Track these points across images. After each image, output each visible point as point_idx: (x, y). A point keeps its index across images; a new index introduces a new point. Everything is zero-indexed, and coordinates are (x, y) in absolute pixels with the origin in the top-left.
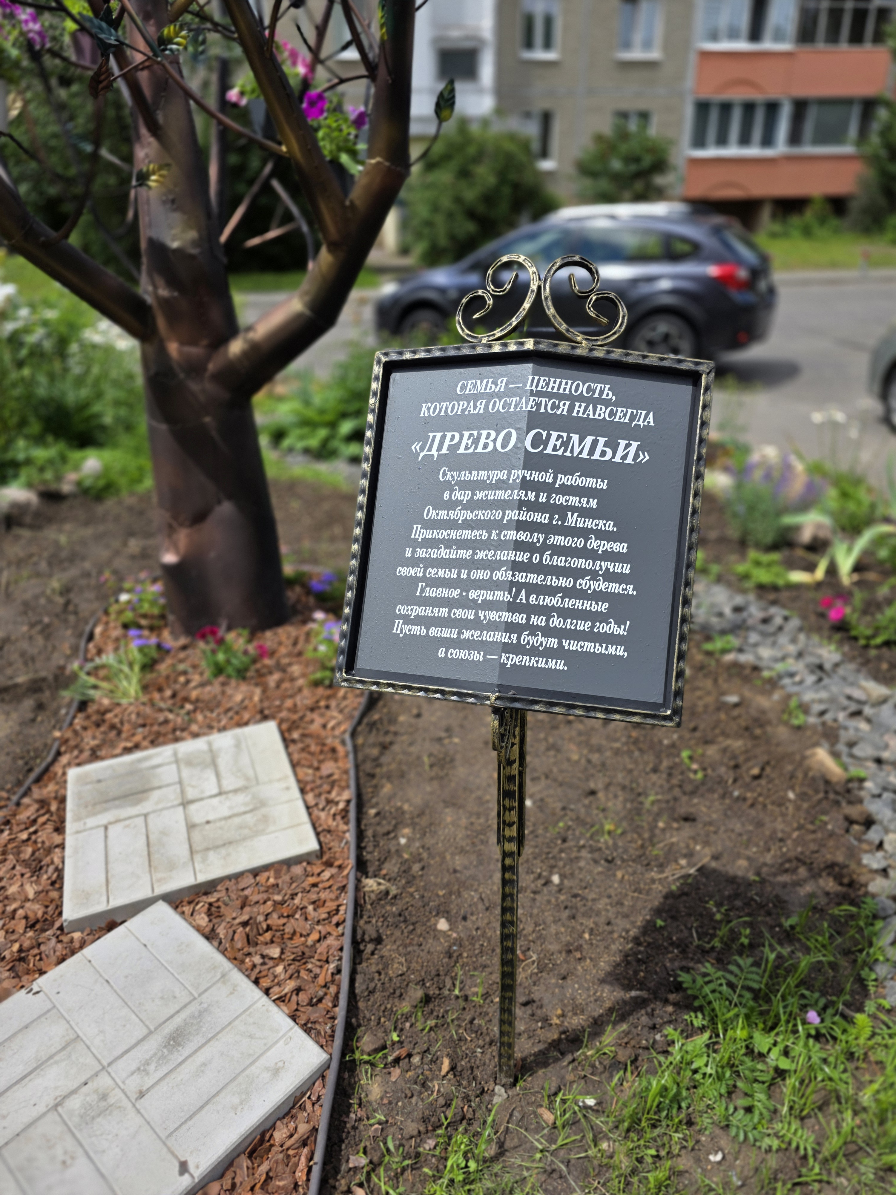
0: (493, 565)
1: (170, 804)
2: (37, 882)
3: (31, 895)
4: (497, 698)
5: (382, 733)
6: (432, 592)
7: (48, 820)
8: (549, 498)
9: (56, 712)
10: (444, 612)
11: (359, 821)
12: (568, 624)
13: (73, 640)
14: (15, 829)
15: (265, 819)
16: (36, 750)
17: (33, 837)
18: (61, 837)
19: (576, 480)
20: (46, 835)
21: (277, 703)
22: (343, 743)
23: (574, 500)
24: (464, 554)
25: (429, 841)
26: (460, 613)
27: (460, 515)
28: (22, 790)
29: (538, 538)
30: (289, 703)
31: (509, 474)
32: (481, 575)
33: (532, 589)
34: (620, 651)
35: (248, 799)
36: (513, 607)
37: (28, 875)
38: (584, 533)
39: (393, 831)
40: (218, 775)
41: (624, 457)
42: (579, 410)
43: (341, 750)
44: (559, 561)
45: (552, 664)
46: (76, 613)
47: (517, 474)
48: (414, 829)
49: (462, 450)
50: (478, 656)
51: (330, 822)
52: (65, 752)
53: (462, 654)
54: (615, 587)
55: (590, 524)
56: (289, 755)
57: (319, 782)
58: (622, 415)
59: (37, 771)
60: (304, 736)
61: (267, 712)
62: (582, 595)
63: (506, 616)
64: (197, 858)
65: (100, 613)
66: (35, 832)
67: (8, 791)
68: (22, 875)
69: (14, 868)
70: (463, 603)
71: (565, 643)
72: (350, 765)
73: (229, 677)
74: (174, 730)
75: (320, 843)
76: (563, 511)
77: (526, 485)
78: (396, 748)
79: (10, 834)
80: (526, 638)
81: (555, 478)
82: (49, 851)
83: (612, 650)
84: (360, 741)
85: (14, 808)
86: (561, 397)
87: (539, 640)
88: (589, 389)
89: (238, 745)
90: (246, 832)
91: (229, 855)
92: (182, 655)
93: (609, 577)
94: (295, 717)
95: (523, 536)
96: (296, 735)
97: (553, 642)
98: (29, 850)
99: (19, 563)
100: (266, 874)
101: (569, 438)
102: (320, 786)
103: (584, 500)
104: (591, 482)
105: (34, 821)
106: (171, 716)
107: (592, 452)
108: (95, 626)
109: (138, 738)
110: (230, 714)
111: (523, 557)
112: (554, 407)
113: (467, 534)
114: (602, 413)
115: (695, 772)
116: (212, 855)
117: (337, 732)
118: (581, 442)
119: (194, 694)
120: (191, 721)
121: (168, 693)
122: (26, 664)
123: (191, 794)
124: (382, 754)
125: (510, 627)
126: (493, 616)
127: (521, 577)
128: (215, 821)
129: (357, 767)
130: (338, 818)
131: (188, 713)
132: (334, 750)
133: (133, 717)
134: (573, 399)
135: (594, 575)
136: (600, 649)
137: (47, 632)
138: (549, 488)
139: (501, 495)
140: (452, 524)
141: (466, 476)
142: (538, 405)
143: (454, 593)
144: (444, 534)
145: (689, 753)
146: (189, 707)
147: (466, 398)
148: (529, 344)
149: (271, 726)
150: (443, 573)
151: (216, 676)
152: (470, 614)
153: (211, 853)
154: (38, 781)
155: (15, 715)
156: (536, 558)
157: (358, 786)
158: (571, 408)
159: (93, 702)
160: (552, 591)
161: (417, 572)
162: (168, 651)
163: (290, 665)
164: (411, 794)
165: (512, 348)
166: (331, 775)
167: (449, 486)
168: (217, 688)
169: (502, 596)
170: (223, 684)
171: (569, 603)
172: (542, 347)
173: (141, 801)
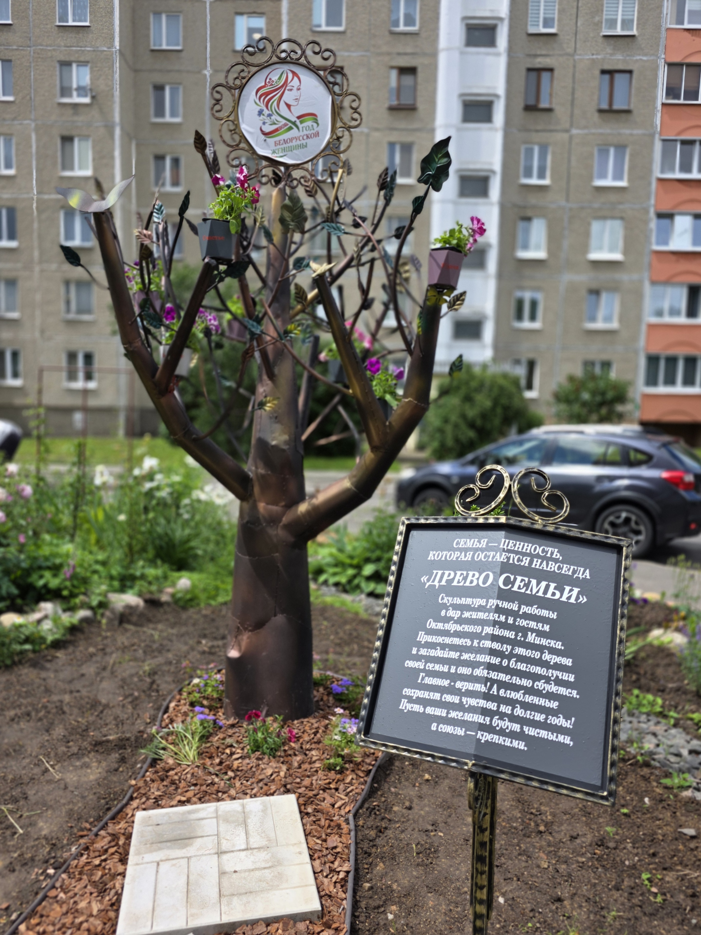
0: (474, 665)
1: (208, 852)
2: (101, 901)
3: (95, 912)
4: (473, 765)
5: (379, 817)
6: (429, 681)
7: (116, 851)
8: (515, 621)
9: (133, 765)
10: (437, 696)
11: (355, 892)
12: (528, 715)
13: (152, 712)
14: (92, 854)
15: (280, 876)
16: (115, 793)
17: (103, 864)
18: (123, 867)
19: (534, 610)
20: (113, 864)
21: (298, 780)
22: (347, 821)
23: (533, 624)
24: (454, 655)
25: (413, 921)
26: (449, 698)
27: (452, 627)
28: (102, 824)
29: (507, 648)
30: (307, 782)
31: (487, 602)
32: (465, 671)
33: (502, 685)
34: (567, 740)
35: (268, 857)
36: (487, 697)
37: (95, 894)
38: (541, 648)
39: (382, 906)
40: (247, 833)
41: (569, 598)
42: (536, 564)
43: (344, 826)
44: (522, 667)
45: (515, 744)
46: (157, 691)
47: (493, 602)
48: (400, 907)
49: (455, 583)
50: (460, 732)
51: (331, 888)
52: (136, 798)
53: (448, 729)
54: (563, 691)
55: (544, 642)
56: (303, 825)
57: (325, 852)
58: (566, 570)
59: (114, 810)
60: (316, 811)
61: (288, 786)
62: (538, 693)
63: (482, 703)
64: (224, 900)
65: (175, 692)
66: (105, 860)
67: (91, 823)
68: (91, 894)
69: (85, 887)
70: (452, 691)
71: (526, 729)
72: (351, 841)
73: (264, 753)
74: (218, 791)
75: (322, 905)
76: (525, 631)
77: (498, 610)
78: (389, 833)
79: (87, 858)
80: (496, 721)
81: (519, 608)
82: (114, 876)
83: (561, 738)
84: (361, 823)
85: (93, 837)
86: (524, 554)
87: (505, 724)
88: (543, 551)
89: (264, 811)
90: (264, 885)
91: (248, 902)
92: (230, 732)
93: (559, 682)
94: (311, 794)
95: (496, 646)
96: (310, 810)
97: (516, 727)
98: (100, 873)
99: (124, 649)
100: (276, 925)
101: (529, 582)
102: (326, 856)
103: (540, 625)
104: (545, 613)
105: (106, 851)
106: (216, 780)
107: (545, 592)
108: (170, 702)
109: (190, 794)
110: (261, 784)
111: (495, 661)
112: (519, 560)
113: (456, 641)
114: (553, 567)
115: (655, 895)
117: (343, 812)
118: (538, 584)
119: (236, 764)
120: (231, 786)
121: (217, 761)
122: (117, 725)
123: (225, 845)
124: (378, 836)
125: (485, 712)
126: (473, 702)
127: (493, 675)
128: (241, 871)
129: (357, 843)
130: (338, 886)
131: (229, 780)
132: (339, 826)
133: (189, 776)
134: (532, 556)
135: (548, 680)
136: (552, 737)
137: (135, 702)
138: (515, 614)
139: (481, 615)
140: (446, 633)
141: (457, 601)
142: (508, 558)
143: (446, 683)
144: (440, 639)
145: (649, 876)
146: (231, 774)
147: (461, 550)
148: (503, 520)
149: (292, 798)
150: (438, 667)
151: (253, 752)
152: (456, 699)
153: (235, 899)
154: (113, 818)
155: (104, 764)
156: (505, 663)
157: (356, 860)
158: (531, 562)
159: (161, 760)
160: (516, 688)
161: (420, 665)
162: (221, 728)
163: (310, 750)
164: (399, 875)
165: (492, 521)
166: (335, 847)
167: (445, 607)
168: (253, 762)
169: (480, 688)
170: (258, 759)
171: (529, 699)
172: (512, 522)
173: (186, 846)
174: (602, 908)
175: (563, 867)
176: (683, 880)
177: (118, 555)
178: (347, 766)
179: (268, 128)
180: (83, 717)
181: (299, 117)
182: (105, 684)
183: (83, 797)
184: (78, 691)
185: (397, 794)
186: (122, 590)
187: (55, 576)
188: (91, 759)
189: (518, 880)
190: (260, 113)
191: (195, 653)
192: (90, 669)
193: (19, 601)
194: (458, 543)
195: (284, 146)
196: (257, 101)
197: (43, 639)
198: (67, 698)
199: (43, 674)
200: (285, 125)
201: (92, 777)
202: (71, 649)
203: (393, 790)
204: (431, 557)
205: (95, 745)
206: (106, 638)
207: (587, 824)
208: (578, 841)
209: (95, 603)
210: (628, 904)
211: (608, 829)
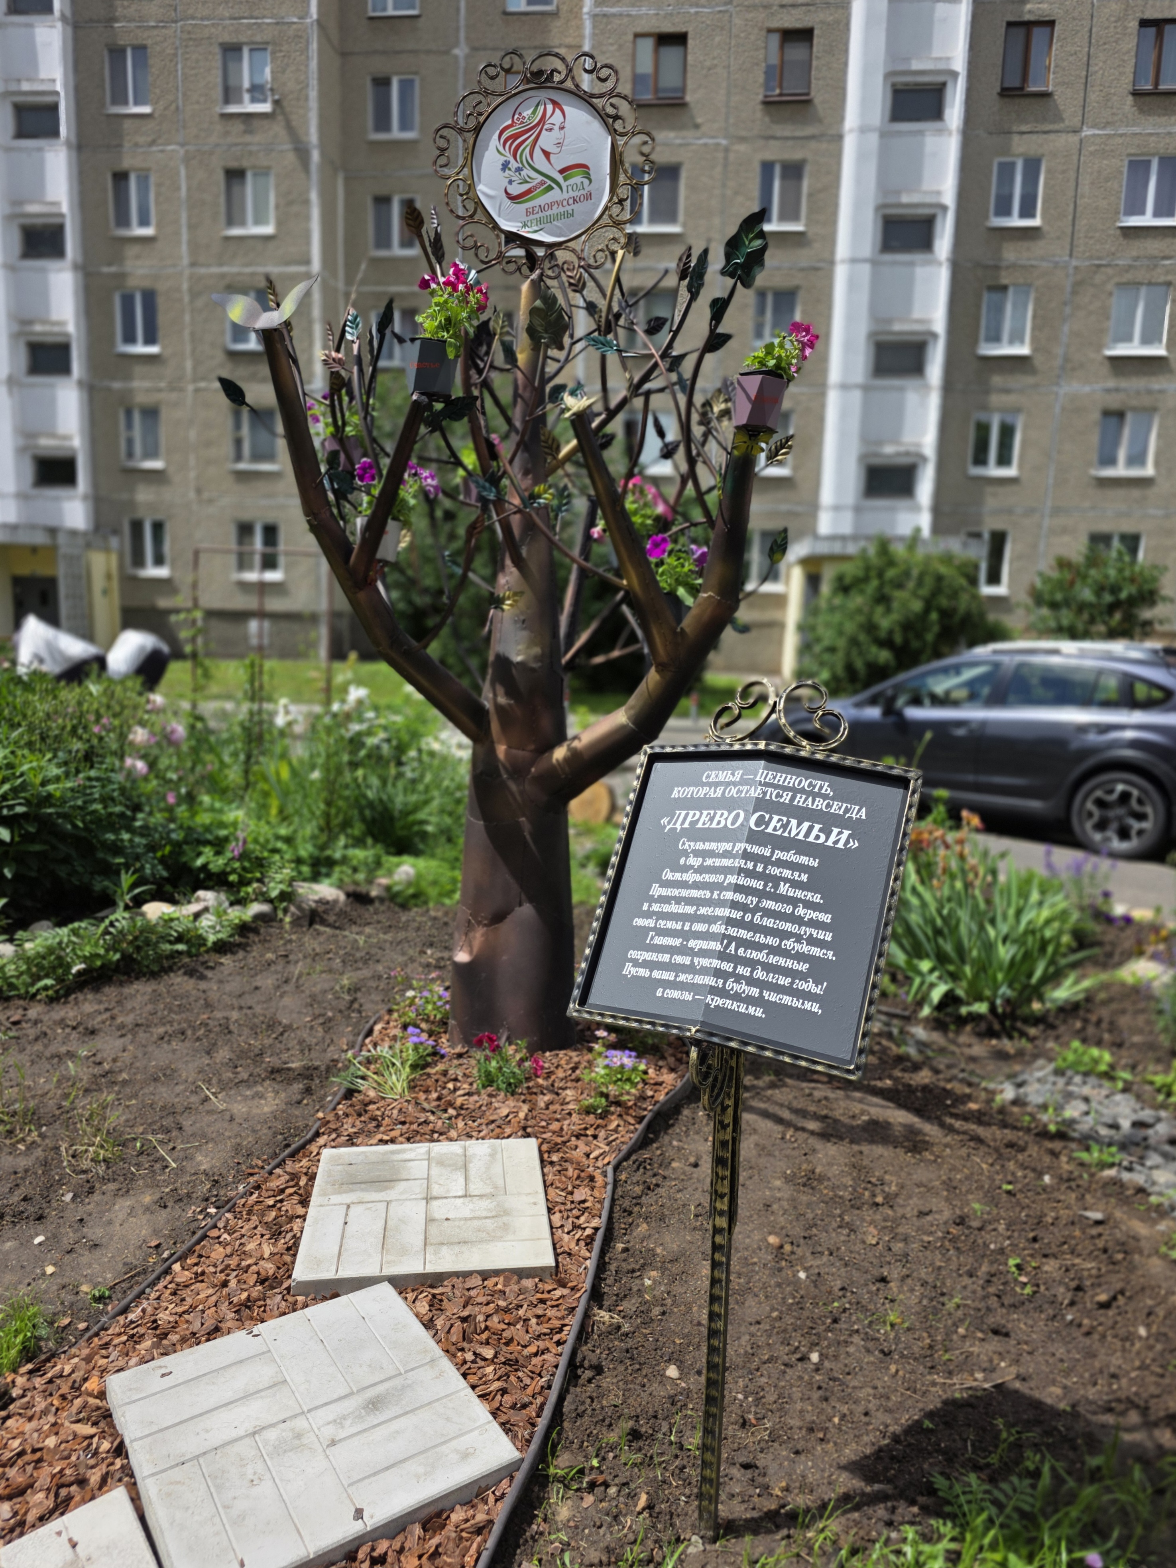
0: (710, 920)
1: (413, 1196)
2: (274, 1245)
3: (266, 1255)
4: (697, 1031)
5: (650, 1173)
6: (659, 941)
7: (296, 1192)
8: (765, 868)
9: (322, 1098)
10: (666, 958)
11: (603, 1252)
12: (771, 978)
13: (351, 1038)
14: (264, 1194)
15: (506, 1227)
16: (296, 1128)
17: (279, 1205)
18: (304, 1209)
19: (790, 856)
20: (291, 1205)
21: (543, 1124)
22: (604, 1173)
23: (787, 873)
24: (690, 910)
25: (677, 1289)
26: (679, 959)
27: (690, 877)
28: (277, 1161)
29: (752, 900)
30: (555, 1126)
31: (734, 846)
32: (700, 927)
33: (742, 943)
34: (815, 1008)
35: (492, 1206)
36: (722, 956)
37: (267, 1237)
38: (794, 902)
39: (639, 1270)
40: (466, 1179)
41: (836, 842)
42: (800, 800)
43: (599, 1179)
44: (769, 922)
45: (751, 1010)
46: (360, 1012)
47: (740, 846)
48: (663, 1273)
49: (700, 825)
50: (688, 996)
51: (573, 1245)
52: (324, 1133)
53: (675, 994)
54: (816, 951)
55: (799, 894)
56: (544, 1175)
57: (569, 1206)
58: (837, 808)
59: (294, 1147)
60: (564, 1160)
61: (529, 1130)
62: (785, 953)
63: (716, 963)
64: (430, 1249)
65: (383, 1012)
66: (281, 1200)
67: (263, 1161)
68: (262, 1236)
69: (255, 1228)
70: (683, 950)
71: (766, 994)
72: (607, 1195)
73: (499, 1089)
74: (433, 1131)
75: (557, 1262)
76: (777, 880)
77: (746, 855)
78: (661, 1191)
79: (258, 1197)
80: (731, 984)
81: (772, 853)
82: (291, 1219)
83: (808, 1005)
84: (623, 1177)
85: (266, 1176)
86: (785, 789)
87: (742, 988)
88: (810, 785)
89: (493, 1155)
90: (484, 1235)
91: (461, 1253)
92: (456, 1062)
93: (812, 941)
94: (559, 1140)
95: (739, 897)
96: (555, 1158)
97: (755, 992)
98: (273, 1215)
99: (315, 957)
100: (495, 1280)
101: (788, 822)
102: (570, 1209)
103: (796, 874)
104: (804, 860)
105: (283, 1191)
106: (432, 1118)
107: (807, 835)
108: (375, 1023)
109: (395, 1133)
110: (492, 1126)
111: (736, 915)
112: (778, 796)
113: (695, 893)
114: (820, 804)
115: (1023, 1285)
116: (444, 1249)
117: (600, 1164)
118: (799, 825)
119: (459, 1101)
120: (450, 1127)
121: (434, 1095)
122: (302, 1051)
123: (436, 1190)
124: (644, 1194)
126: (705, 962)
127: (733, 931)
128: (454, 1220)
129: (613, 1200)
130: (582, 1243)
131: (450, 1118)
132: (592, 1178)
133: (395, 1112)
134: (795, 791)
135: (799, 938)
136: (797, 1004)
137: (328, 1024)
138: (766, 861)
139: (726, 862)
140: (684, 885)
141: (700, 846)
142: (765, 793)
143: (677, 942)
144: (675, 892)
145: (1018, 1261)
146: (452, 1112)
147: (709, 785)
148: (762, 745)
149: (532, 1143)
150: (671, 925)
151: (484, 1087)
152: (687, 960)
153: (444, 1248)
154: (292, 1155)
155: (283, 1095)
156: (748, 917)
157: (610, 1218)
158: (793, 798)
159: (359, 1092)
160: (759, 947)
161: (650, 923)
162: (443, 1056)
163: (564, 1089)
164: (667, 1238)
165: (749, 747)
166: (584, 1201)
167: (686, 854)
168: (484, 1099)
169: (716, 946)
170: (490, 1095)
171: (773, 960)
172: (772, 747)
173: (386, 1188)
174: (943, 1294)
175: (898, 1247)
176: (1067, 1270)
177: (309, 829)
178: (612, 1109)
179: (515, 190)
180: (256, 1039)
181: (562, 172)
182: (287, 1001)
183: (254, 1131)
184: (250, 1008)
185: (679, 1149)
186: (315, 877)
187: (218, 853)
188: (267, 1088)
189: (831, 1254)
190: (505, 166)
191: (416, 965)
192: (267, 981)
193: (168, 888)
194: (708, 777)
195: (541, 214)
196: (501, 149)
197: (202, 940)
198: (235, 1015)
199: (203, 985)
200: (542, 183)
201: (266, 1109)
202: (241, 954)
203: (675, 1143)
204: (675, 794)
205: (272, 1072)
206: (290, 941)
207: (947, 1199)
208: (929, 1218)
209: (274, 894)
210: (980, 1293)
211: (976, 1206)
